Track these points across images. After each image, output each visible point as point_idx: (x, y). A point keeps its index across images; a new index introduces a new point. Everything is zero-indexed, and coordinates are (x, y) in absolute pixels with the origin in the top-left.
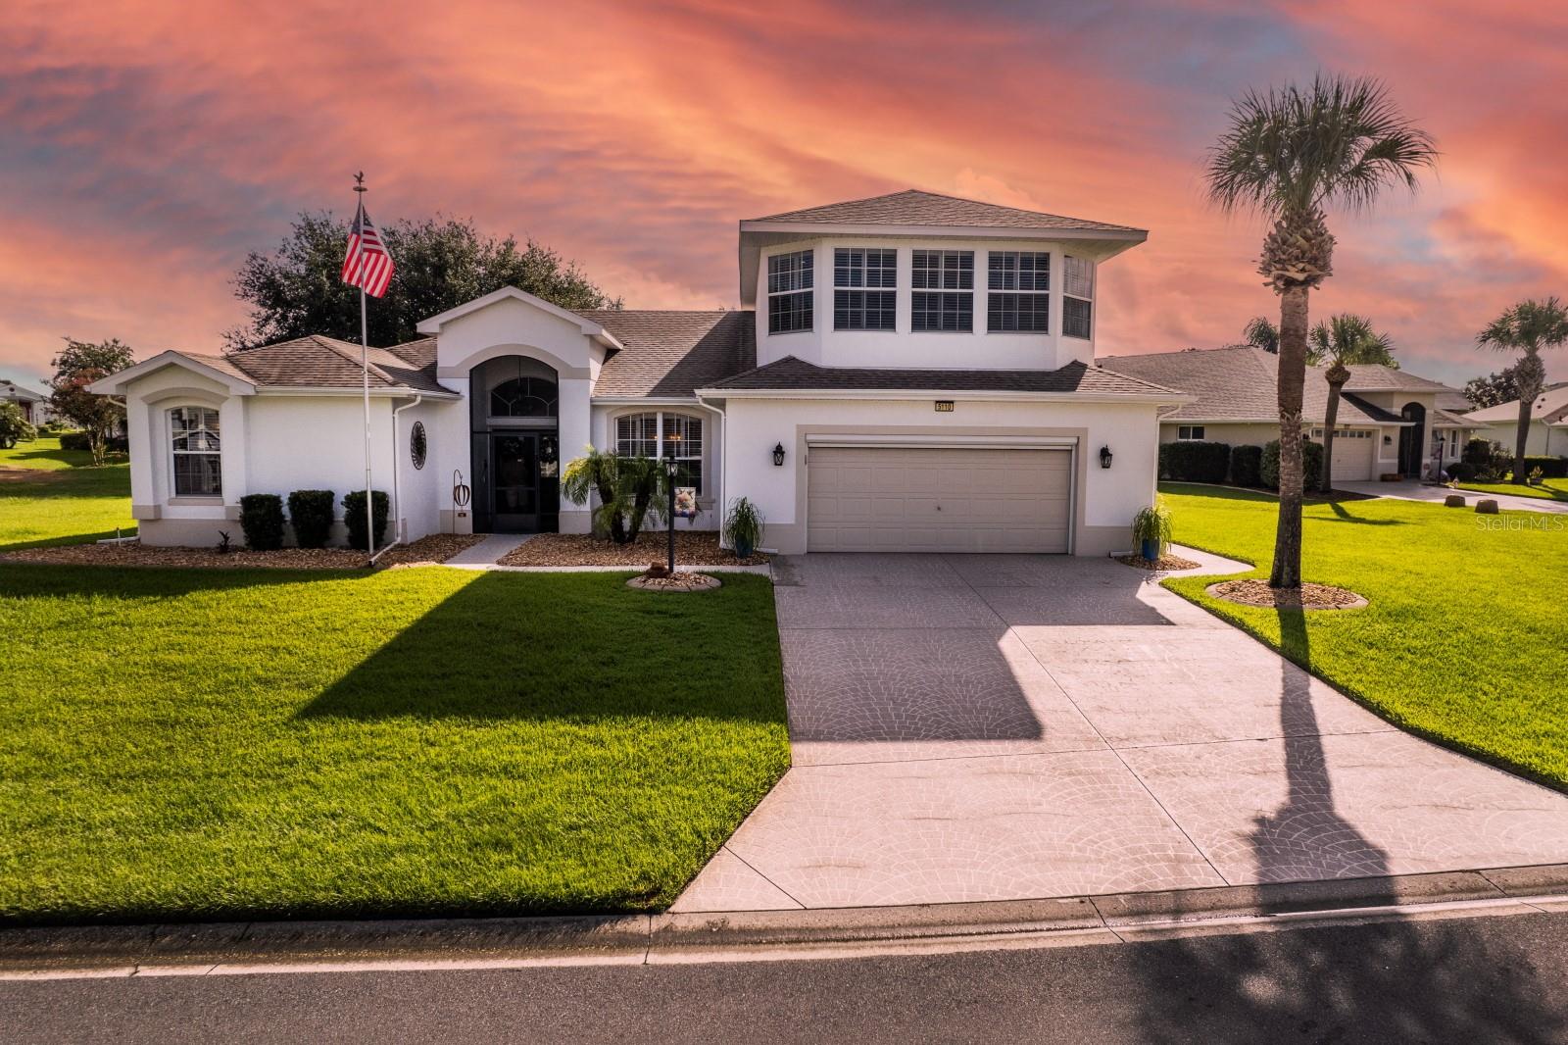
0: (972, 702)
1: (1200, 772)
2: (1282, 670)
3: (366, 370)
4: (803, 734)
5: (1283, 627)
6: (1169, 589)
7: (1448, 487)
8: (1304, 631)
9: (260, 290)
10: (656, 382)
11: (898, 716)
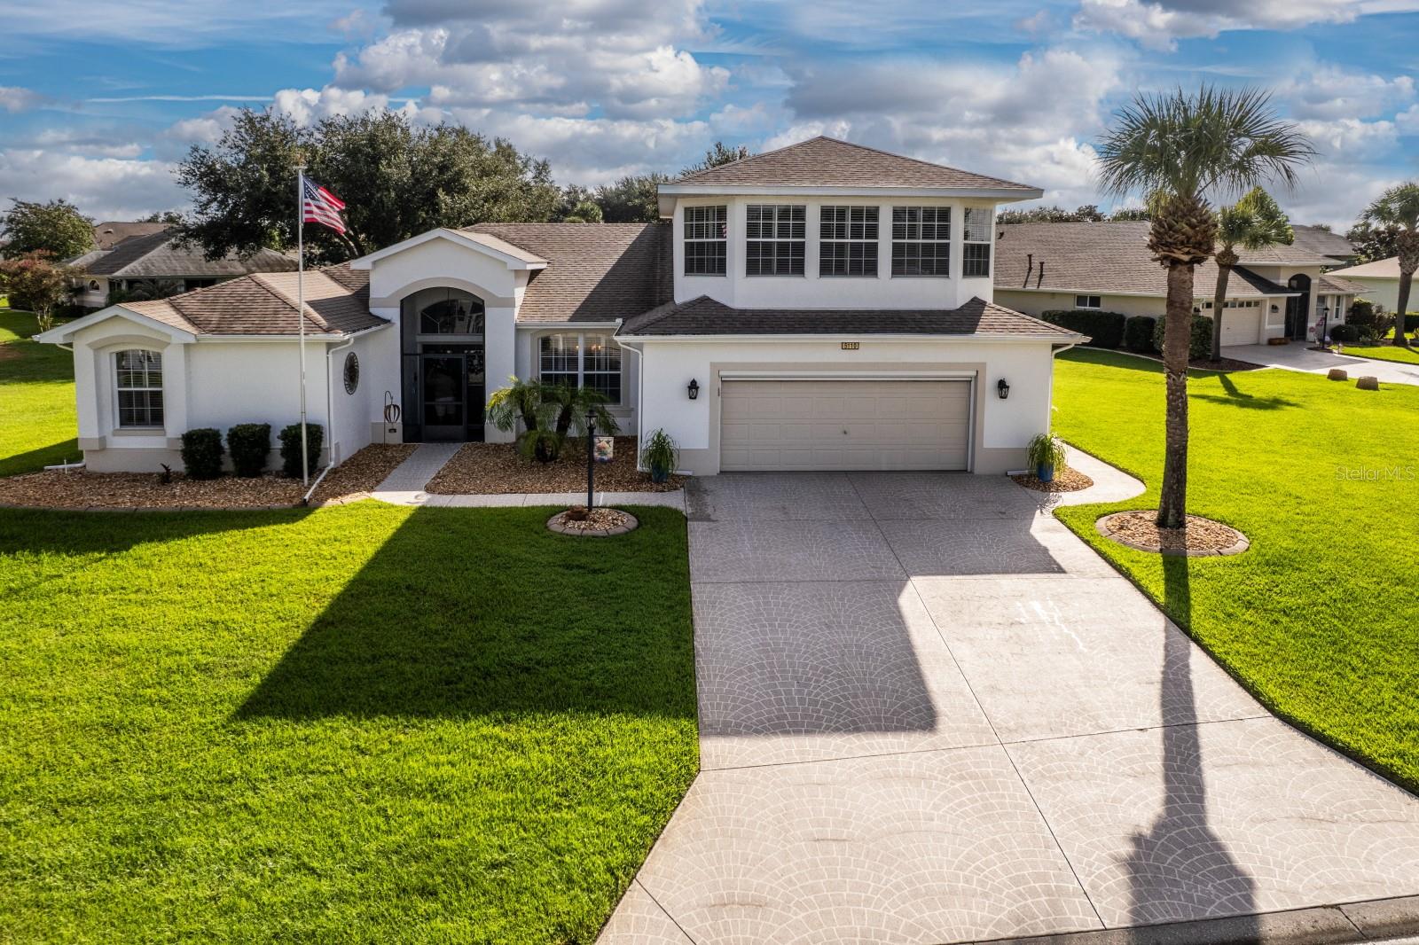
0: (872, 681)
1: (1083, 775)
2: (1164, 634)
3: (302, 313)
4: (710, 725)
5: (1167, 581)
6: (1063, 522)
7: (1331, 352)
8: (1186, 586)
9: (201, 178)
10: (578, 304)
11: (802, 701)
